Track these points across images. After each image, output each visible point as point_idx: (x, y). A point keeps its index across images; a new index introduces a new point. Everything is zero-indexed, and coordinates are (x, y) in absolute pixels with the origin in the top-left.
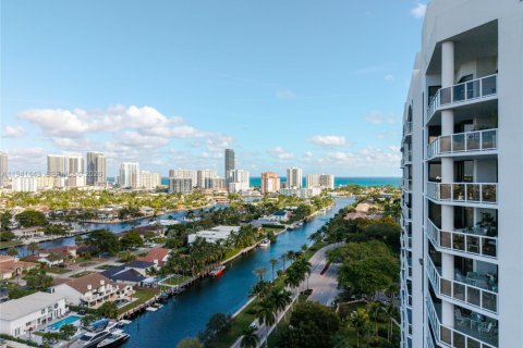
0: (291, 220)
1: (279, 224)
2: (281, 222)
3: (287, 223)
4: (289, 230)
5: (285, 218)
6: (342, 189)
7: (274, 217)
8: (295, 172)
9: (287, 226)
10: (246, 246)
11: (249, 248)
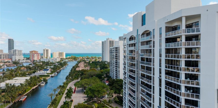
0: (52, 73)
1: (46, 75)
2: (47, 74)
3: (50, 74)
4: (52, 77)
5: (49, 72)
6: (69, 58)
7: (43, 72)
8: (47, 51)
9: (51, 75)
10: (35, 85)
11: (36, 86)
